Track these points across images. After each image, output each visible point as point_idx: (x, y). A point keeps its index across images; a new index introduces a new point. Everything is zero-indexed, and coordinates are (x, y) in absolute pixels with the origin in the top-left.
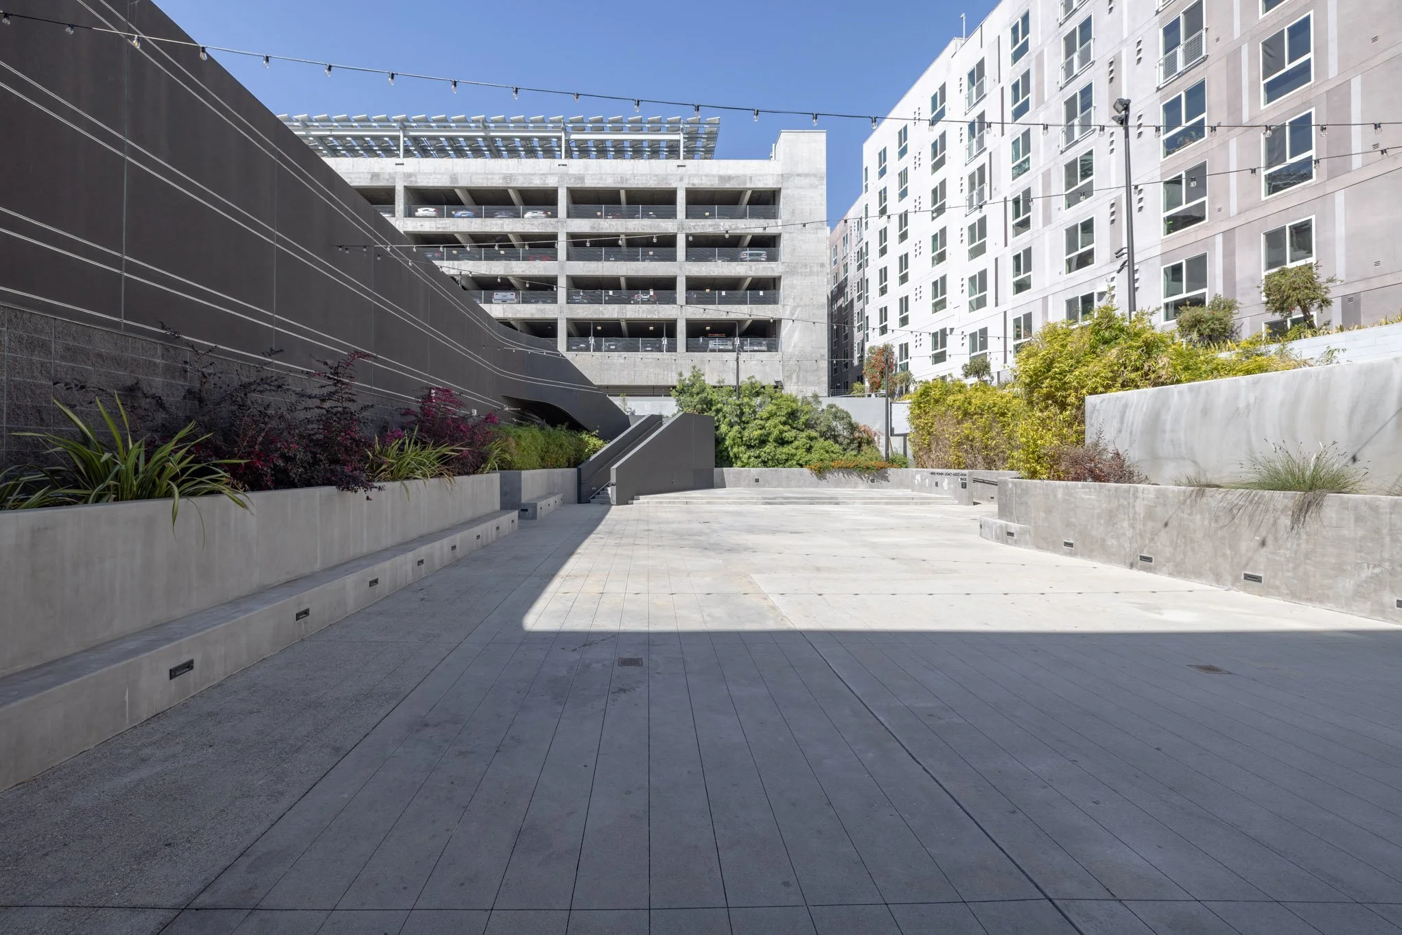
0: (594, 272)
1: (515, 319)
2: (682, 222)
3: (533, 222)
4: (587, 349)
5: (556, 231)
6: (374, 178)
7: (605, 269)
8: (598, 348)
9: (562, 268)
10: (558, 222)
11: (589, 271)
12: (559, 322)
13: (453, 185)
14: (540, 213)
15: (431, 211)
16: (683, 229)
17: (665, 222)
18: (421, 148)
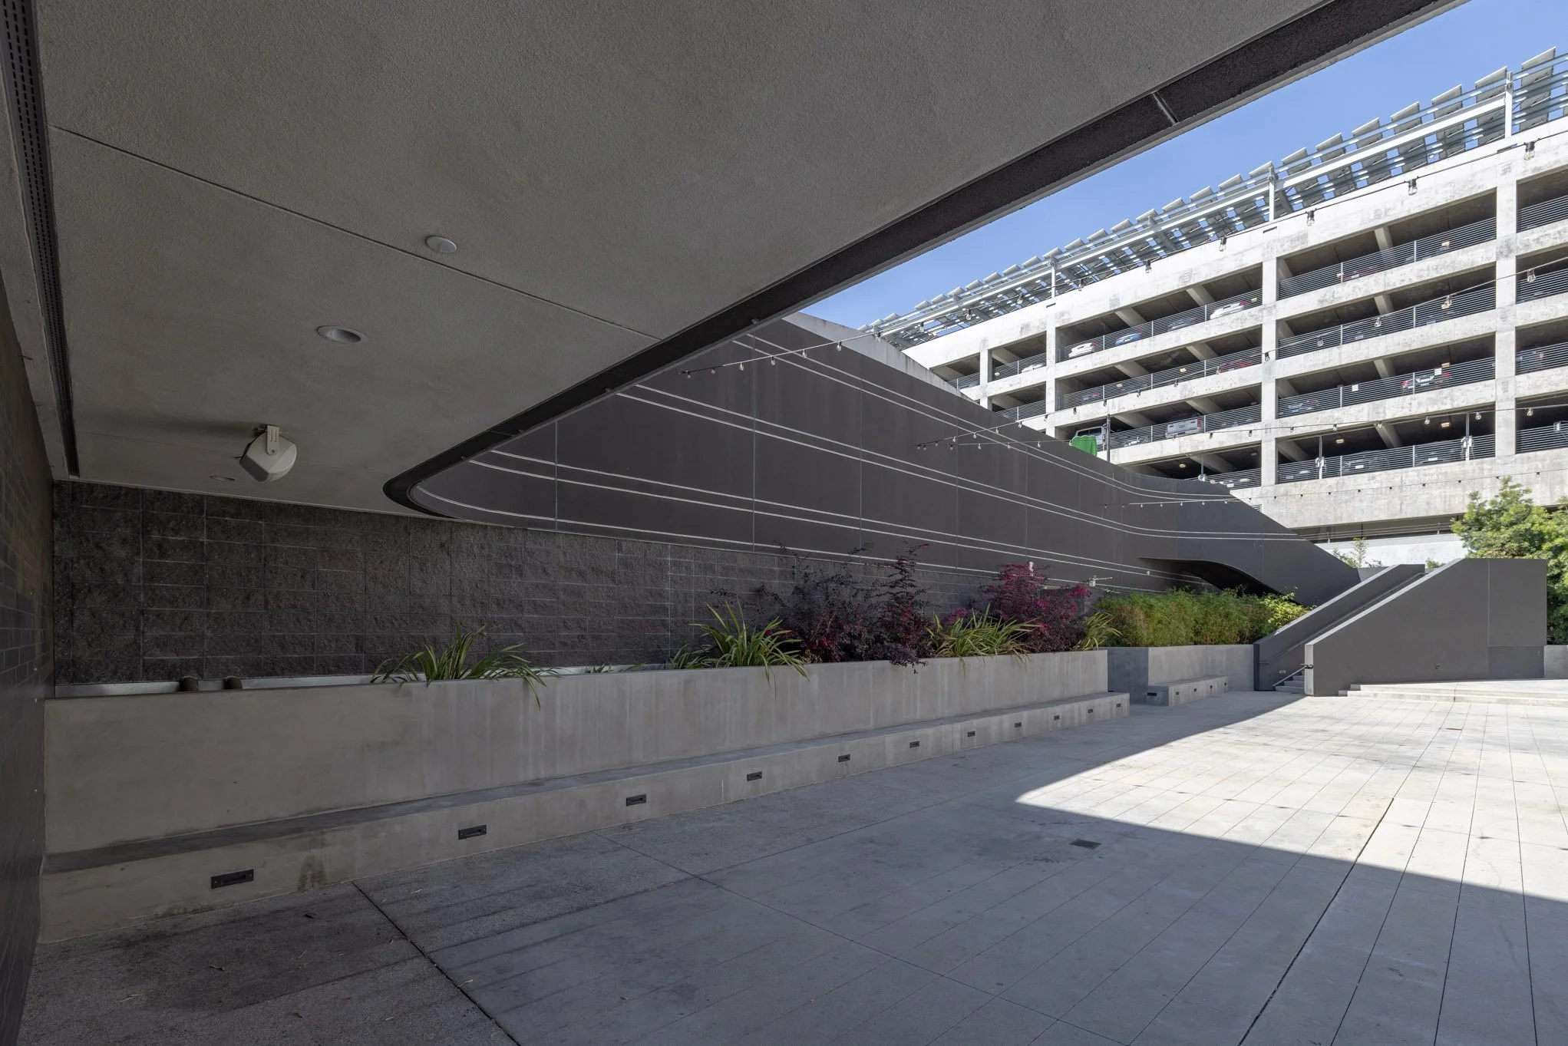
0: (1324, 364)
1: (1195, 454)
2: (1507, 241)
3: (1225, 321)
4: (1313, 476)
5: (1259, 323)
6: (1024, 330)
7: (1343, 356)
8: (1331, 472)
9: (1269, 371)
10: (1261, 310)
11: (1315, 365)
12: (1264, 446)
13: (1112, 309)
14: (1236, 306)
15: (1087, 347)
16: (1510, 251)
17: (1467, 252)
18: (1078, 277)
